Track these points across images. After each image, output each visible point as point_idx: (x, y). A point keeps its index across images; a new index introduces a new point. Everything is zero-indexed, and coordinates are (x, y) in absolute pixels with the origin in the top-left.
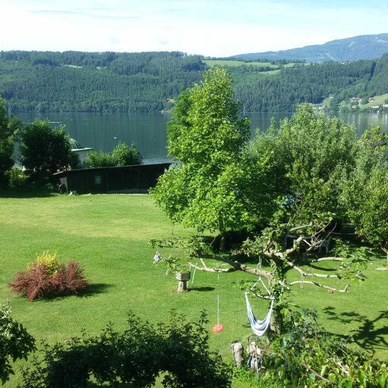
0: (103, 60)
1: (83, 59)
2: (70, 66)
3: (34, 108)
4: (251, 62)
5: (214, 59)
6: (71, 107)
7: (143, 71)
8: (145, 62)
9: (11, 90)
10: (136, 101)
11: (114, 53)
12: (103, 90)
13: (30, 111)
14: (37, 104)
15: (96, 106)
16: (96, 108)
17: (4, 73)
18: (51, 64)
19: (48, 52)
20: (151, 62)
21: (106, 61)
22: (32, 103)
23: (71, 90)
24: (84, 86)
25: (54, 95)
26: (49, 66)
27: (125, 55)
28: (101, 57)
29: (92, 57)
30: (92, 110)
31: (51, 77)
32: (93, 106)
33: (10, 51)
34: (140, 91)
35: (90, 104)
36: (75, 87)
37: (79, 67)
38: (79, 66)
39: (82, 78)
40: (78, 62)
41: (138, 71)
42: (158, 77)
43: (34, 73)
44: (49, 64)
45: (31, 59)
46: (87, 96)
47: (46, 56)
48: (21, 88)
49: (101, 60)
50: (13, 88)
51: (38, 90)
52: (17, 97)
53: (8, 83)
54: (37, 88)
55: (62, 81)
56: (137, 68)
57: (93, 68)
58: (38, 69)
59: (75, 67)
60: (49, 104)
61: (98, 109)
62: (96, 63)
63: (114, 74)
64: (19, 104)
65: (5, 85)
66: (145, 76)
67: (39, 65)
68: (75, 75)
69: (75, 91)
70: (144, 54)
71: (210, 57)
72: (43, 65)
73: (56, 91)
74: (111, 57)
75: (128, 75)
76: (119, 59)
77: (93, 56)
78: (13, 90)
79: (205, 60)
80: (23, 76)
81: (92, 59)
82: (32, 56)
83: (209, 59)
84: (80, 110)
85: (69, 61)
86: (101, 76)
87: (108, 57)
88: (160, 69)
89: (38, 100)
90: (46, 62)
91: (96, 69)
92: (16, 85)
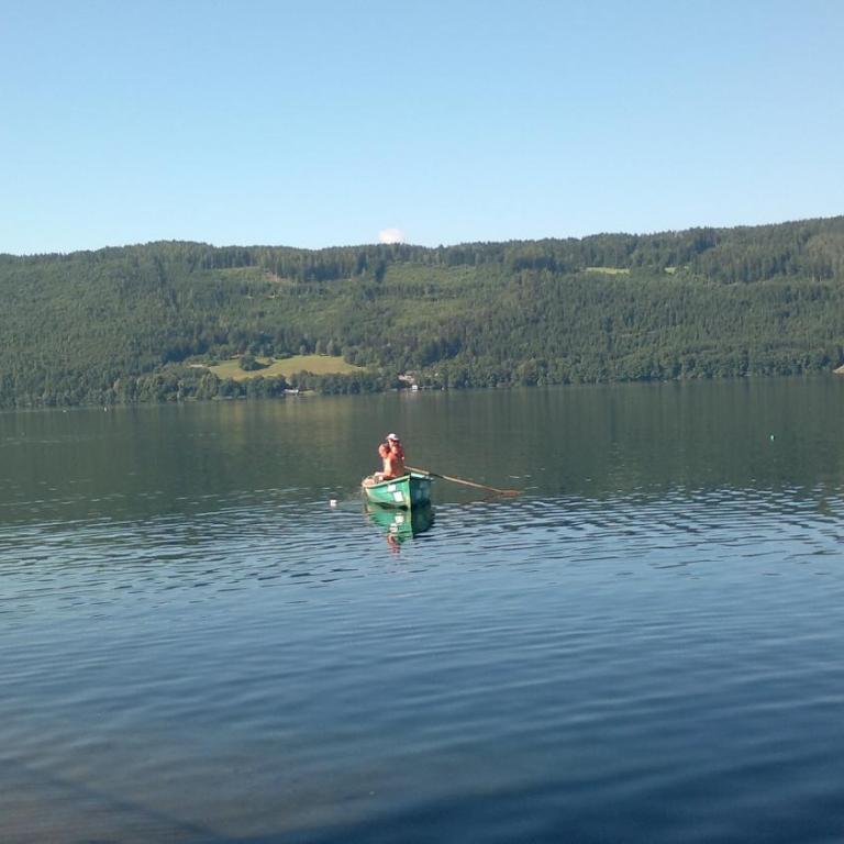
0: (681, 251)
1: (634, 249)
2: (601, 270)
3: (509, 375)
6: (600, 370)
7: (787, 268)
8: (793, 246)
9: (455, 335)
10: (769, 347)
11: (711, 231)
12: (681, 322)
13: (498, 385)
14: (516, 367)
15: (664, 363)
16: (661, 369)
17: (441, 297)
18: (553, 268)
19: (546, 240)
20: (809, 244)
21: (689, 250)
22: (504, 364)
23: (601, 328)
24: (632, 316)
25: (560, 343)
26: (549, 274)
27: (741, 233)
28: (677, 243)
29: (656, 245)
30: (652, 374)
31: (552, 299)
32: (656, 364)
33: (457, 247)
34: (780, 322)
35: (648, 359)
36: (610, 321)
37: (622, 271)
38: (624, 267)
39: (629, 297)
40: (621, 258)
41: (774, 271)
42: (828, 283)
43: (512, 292)
44: (550, 270)
45: (506, 259)
46: (640, 339)
47: (541, 249)
48: (480, 330)
49: (677, 250)
50: (462, 330)
51: (520, 333)
52: (469, 350)
53: (450, 320)
54: (517, 326)
55: (578, 308)
56: (771, 262)
57: (657, 271)
58: (520, 283)
59: (613, 271)
60: (544, 365)
61: (669, 371)
62: (665, 259)
63: (710, 283)
64: (475, 367)
65: (442, 323)
66: (793, 282)
67: (524, 273)
68: (611, 291)
69: (609, 330)
70: (790, 227)
72: (534, 272)
73: (564, 332)
74: (703, 240)
75: (746, 281)
76: (725, 246)
77: (658, 241)
78: (462, 335)
80: (486, 301)
81: (654, 251)
82: (508, 253)
84: (622, 376)
85: (598, 258)
86: (676, 289)
87: (696, 242)
88: (834, 260)
89: (520, 357)
90: (539, 264)
91: (665, 272)
92: (467, 322)
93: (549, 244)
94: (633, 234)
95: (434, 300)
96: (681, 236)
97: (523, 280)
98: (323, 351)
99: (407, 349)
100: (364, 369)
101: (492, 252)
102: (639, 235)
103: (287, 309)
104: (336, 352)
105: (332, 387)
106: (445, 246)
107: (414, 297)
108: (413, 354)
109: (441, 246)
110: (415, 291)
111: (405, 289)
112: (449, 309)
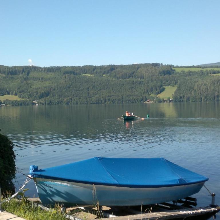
0: (107, 70)
1: (95, 70)
2: (86, 75)
3: (62, 102)
4: (206, 68)
5: (181, 67)
6: (86, 100)
7: (133, 76)
8: (134, 70)
9: (48, 91)
10: (128, 96)
11: (114, 66)
12: (107, 89)
13: (59, 104)
14: (64, 99)
15: (102, 99)
16: (101, 101)
17: (44, 81)
18: (74, 74)
19: (72, 66)
20: (138, 70)
21: (109, 70)
22: (61, 98)
23: (86, 90)
24: (94, 87)
25: (75, 93)
26: (73, 75)
27: (122, 67)
28: (106, 69)
29: (101, 69)
30: (99, 102)
31: (74, 82)
32: (100, 100)
33: (49, 67)
34: (131, 89)
35: (98, 98)
36: (88, 88)
37: (92, 75)
38: (92, 74)
39: (93, 82)
40: (92, 72)
41: (130, 77)
42: (143, 80)
43: (63, 80)
44: (73, 74)
45: (62, 71)
46: (96, 93)
47: (71, 69)
48: (55, 90)
49: (106, 70)
50: (50, 89)
51: (65, 91)
52: (52, 95)
53: (47, 87)
54: (64, 89)
55: (80, 84)
56: (129, 75)
57: (101, 75)
58: (65, 77)
59: (89, 75)
60: (71, 99)
61: (103, 101)
62: (102, 72)
63: (114, 79)
64: (53, 99)
65: (45, 88)
66: (134, 80)
67: (67, 75)
68: (89, 80)
69: (88, 90)
70: (134, 66)
71: (178, 66)
72: (69, 75)
73: (77, 91)
74: (112, 68)
75: (123, 79)
76: (118, 70)
77: (101, 68)
78: (50, 91)
79: (175, 68)
80: (57, 82)
81: (100, 70)
82: (62, 69)
83: (177, 67)
84: (91, 102)
85: (86, 72)
86: (105, 80)
87: (111, 68)
88: (145, 74)
89: (65, 97)
90: (71, 72)
91: (103, 76)
92: (51, 87)
93: (73, 67)
94: (95, 66)
95: (43, 81)
96: (107, 67)
97: (66, 77)
98: (12, 94)
99: (35, 94)
100: (23, 99)
101: (58, 69)
102: (96, 66)
103: (2, 82)
104: (16, 94)
105: (15, 104)
106: (46, 67)
107: (37, 80)
108: (37, 95)
109: (45, 67)
110: (37, 79)
111: (35, 78)
112: (47, 84)
